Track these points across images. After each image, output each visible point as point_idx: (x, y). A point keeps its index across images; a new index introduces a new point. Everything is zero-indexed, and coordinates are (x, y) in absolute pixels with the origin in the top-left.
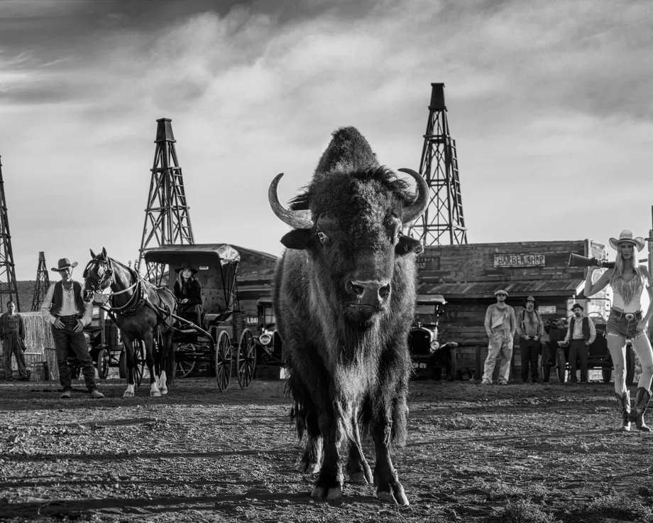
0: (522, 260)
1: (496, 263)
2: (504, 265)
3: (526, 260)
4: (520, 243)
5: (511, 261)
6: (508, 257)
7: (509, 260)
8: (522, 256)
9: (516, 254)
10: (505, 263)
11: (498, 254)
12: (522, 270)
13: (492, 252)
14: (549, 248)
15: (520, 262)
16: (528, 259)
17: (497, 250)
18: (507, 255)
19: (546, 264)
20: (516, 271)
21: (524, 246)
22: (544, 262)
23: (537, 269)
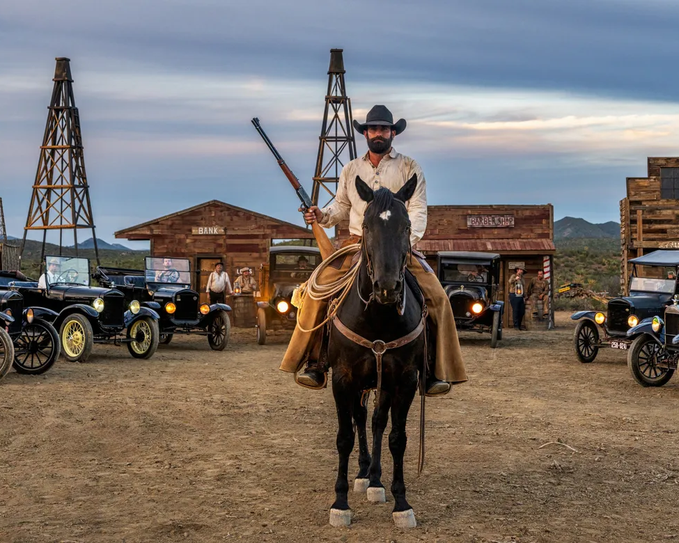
0: (494, 221)
1: (469, 223)
2: (476, 225)
3: (497, 222)
4: (491, 206)
5: (483, 221)
6: (481, 218)
7: (481, 221)
8: (493, 218)
9: (488, 215)
10: (477, 224)
11: (471, 215)
12: (493, 230)
13: (465, 214)
14: (517, 211)
15: (491, 223)
16: (499, 220)
17: (470, 212)
18: (479, 216)
19: (515, 225)
20: (487, 231)
21: (495, 209)
22: (513, 223)
23: (507, 229)
